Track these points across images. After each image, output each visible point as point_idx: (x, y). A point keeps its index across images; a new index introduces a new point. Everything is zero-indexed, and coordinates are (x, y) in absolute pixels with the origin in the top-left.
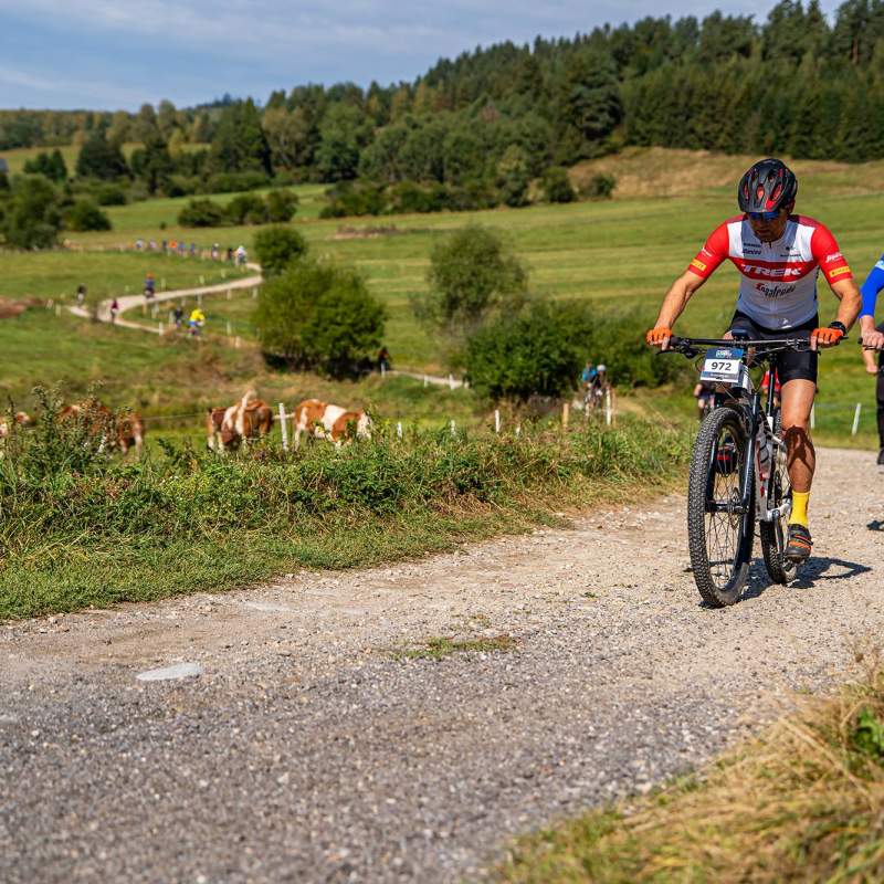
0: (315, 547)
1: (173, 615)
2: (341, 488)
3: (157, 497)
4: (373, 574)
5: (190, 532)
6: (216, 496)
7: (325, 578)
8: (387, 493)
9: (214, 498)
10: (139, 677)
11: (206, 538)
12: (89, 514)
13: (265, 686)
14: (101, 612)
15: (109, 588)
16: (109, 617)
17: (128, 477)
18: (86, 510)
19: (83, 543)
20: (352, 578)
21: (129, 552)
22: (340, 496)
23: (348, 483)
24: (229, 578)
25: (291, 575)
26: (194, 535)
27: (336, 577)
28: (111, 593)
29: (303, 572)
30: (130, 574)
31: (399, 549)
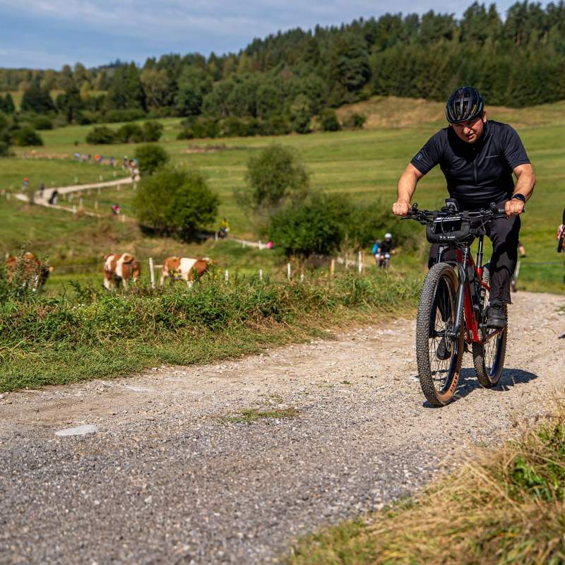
0: (171, 350)
1: (79, 394)
2: (188, 313)
3: (70, 318)
4: (208, 368)
5: (91, 341)
6: (108, 317)
7: (177, 370)
8: (218, 316)
9: (107, 318)
10: (57, 433)
11: (101, 344)
12: (26, 328)
13: (138, 440)
14: (32, 391)
15: (38, 376)
16: (38, 395)
17: (51, 304)
18: (24, 326)
19: (22, 347)
20: (195, 371)
21: (51, 353)
22: (188, 318)
23: (193, 309)
24: (116, 370)
25: (155, 369)
26: (94, 342)
27: (184, 370)
28: (39, 379)
29: (163, 367)
30: (52, 367)
31: (225, 352)
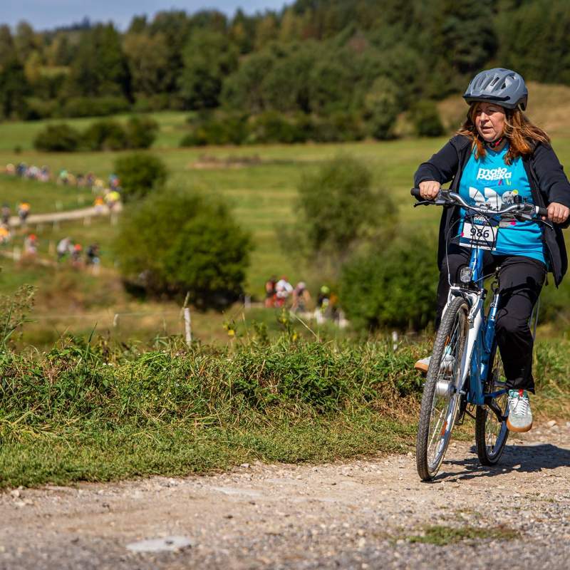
1: (137, 494)
2: (283, 382)
3: (97, 381)
4: (329, 468)
6: (155, 384)
7: (283, 470)
8: (329, 391)
9: (152, 386)
10: (129, 547)
11: (152, 425)
12: (29, 394)
14: (60, 488)
15: (66, 465)
16: (70, 494)
18: (27, 390)
19: (29, 421)
20: (310, 471)
21: (77, 433)
22: (282, 391)
23: (290, 377)
24: (185, 464)
25: (247, 465)
26: (139, 420)
27: (293, 470)
28: (68, 471)
29: (258, 463)
30: (84, 453)
31: (351, 446)
